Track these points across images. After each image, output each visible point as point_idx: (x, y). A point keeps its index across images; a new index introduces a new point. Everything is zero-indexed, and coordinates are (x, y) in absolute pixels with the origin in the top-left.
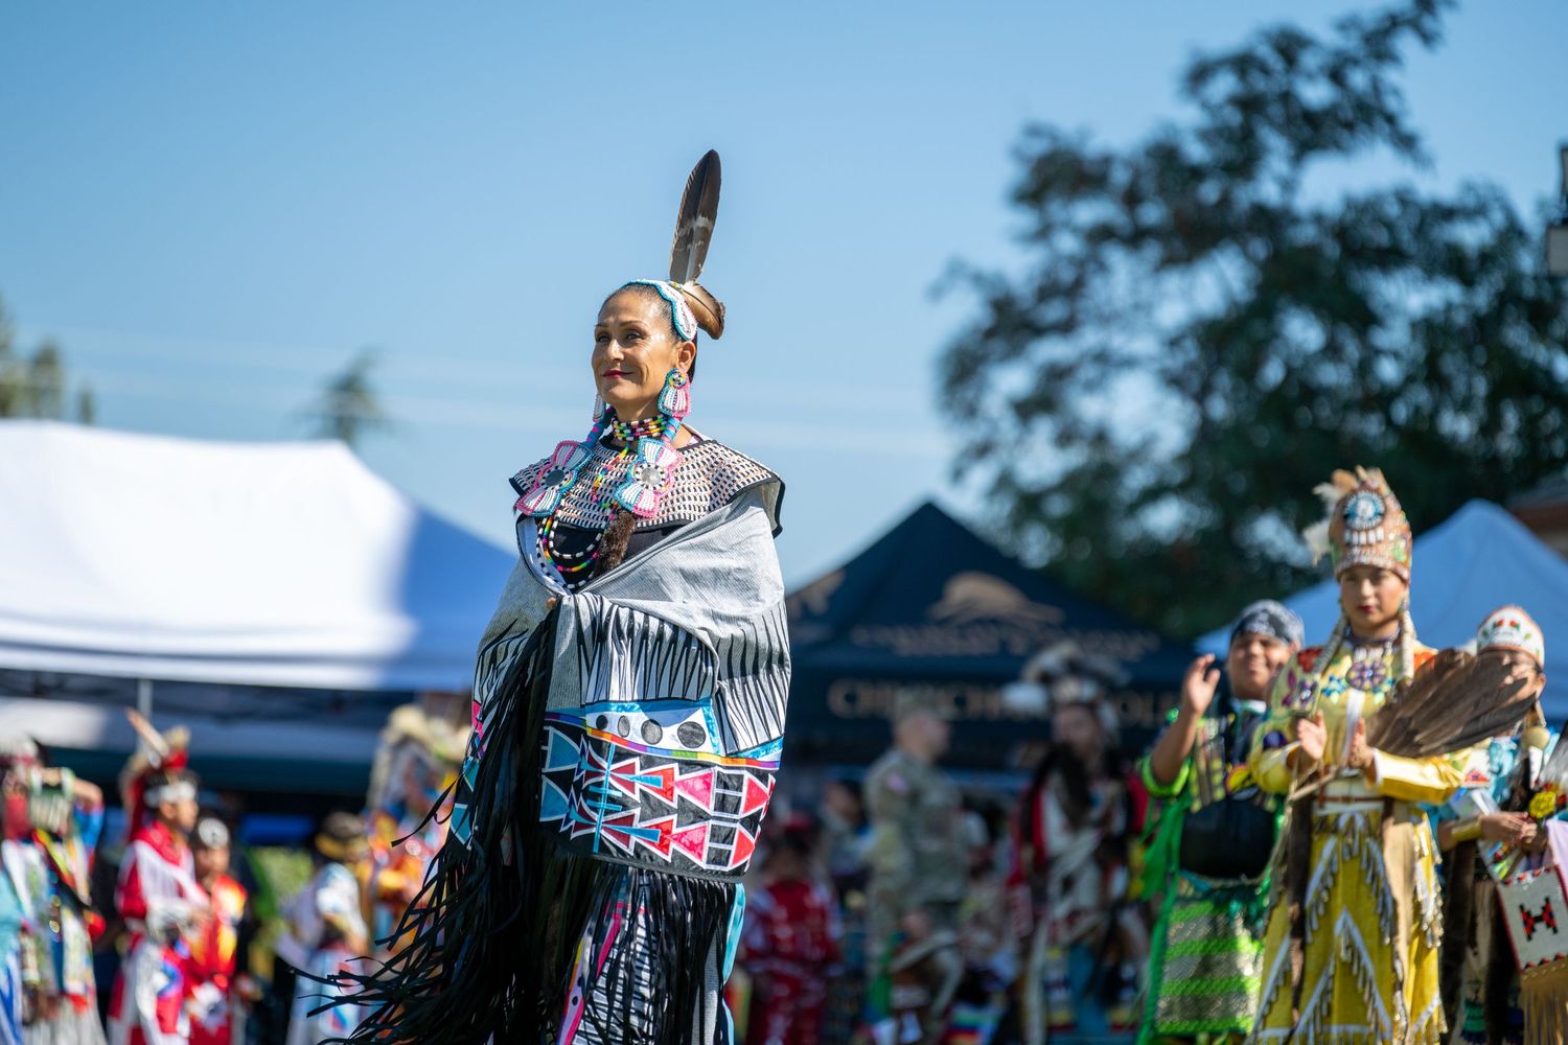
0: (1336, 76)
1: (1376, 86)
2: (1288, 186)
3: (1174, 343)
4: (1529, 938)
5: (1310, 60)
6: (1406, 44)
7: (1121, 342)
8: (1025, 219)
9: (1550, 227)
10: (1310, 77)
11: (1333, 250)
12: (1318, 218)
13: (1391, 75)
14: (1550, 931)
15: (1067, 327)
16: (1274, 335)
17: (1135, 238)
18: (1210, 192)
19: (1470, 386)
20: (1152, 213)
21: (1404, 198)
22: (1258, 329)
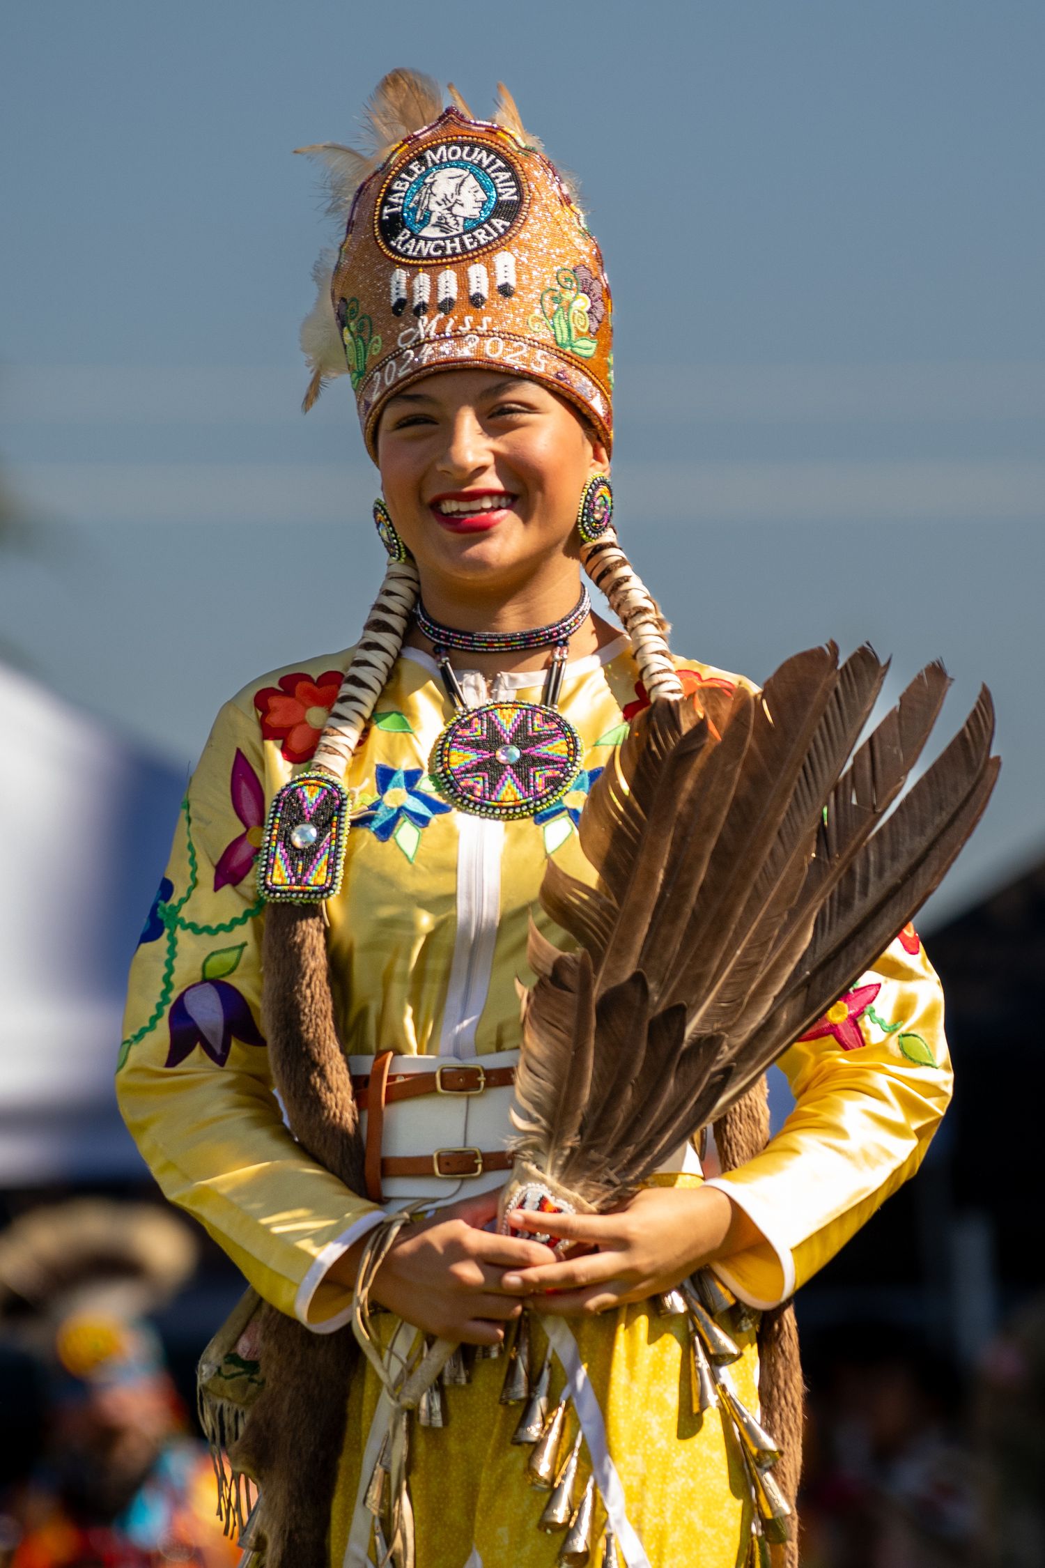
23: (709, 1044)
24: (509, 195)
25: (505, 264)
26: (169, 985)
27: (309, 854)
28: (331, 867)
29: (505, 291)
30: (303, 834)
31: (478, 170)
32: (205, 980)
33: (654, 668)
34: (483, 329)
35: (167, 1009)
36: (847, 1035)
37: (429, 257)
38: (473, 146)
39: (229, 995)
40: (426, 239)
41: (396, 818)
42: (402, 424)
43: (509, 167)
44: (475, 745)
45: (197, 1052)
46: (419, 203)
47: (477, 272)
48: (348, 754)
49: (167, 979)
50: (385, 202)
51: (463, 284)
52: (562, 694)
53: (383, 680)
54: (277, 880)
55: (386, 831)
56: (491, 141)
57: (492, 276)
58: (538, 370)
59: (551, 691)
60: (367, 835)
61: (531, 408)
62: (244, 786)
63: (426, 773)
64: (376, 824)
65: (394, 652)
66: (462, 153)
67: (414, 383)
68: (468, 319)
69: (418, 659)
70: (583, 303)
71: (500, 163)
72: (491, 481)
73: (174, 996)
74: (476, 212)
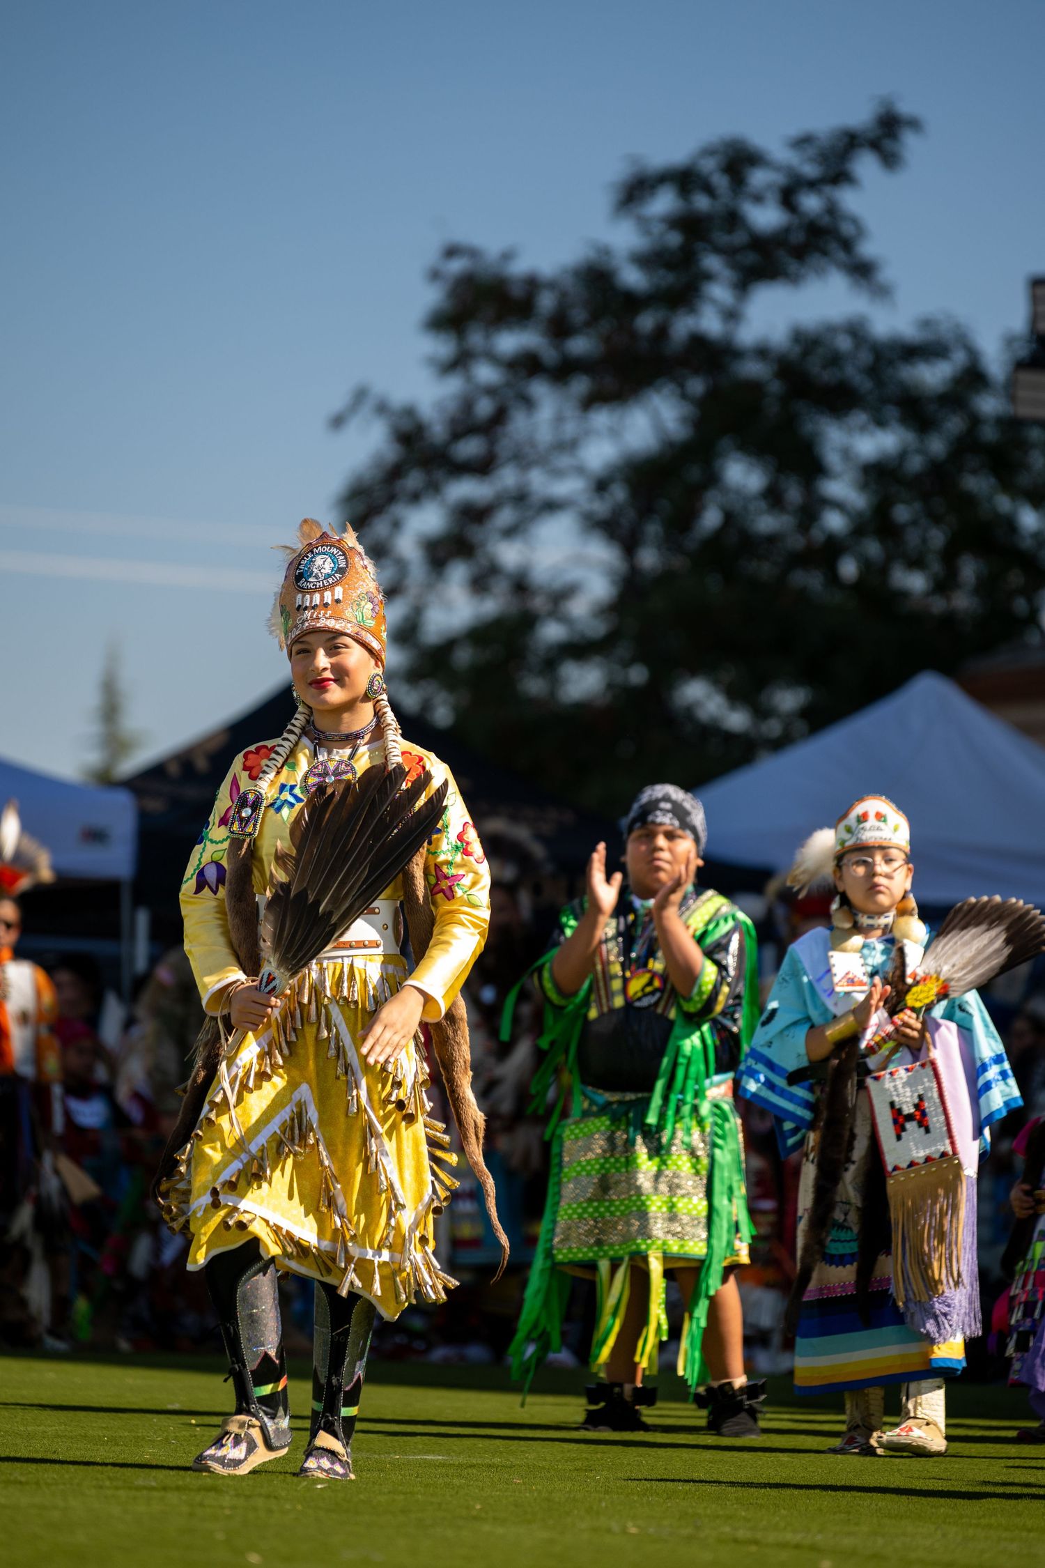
0: (787, 197)
1: (832, 210)
2: (732, 316)
3: (601, 486)
4: (899, 1138)
5: (759, 178)
6: (866, 165)
7: (540, 483)
8: (443, 347)
9: (1021, 365)
10: (758, 199)
11: (775, 387)
12: (762, 352)
13: (849, 199)
14: (922, 1130)
15: (483, 467)
16: (712, 479)
17: (562, 372)
18: (646, 322)
19: (924, 541)
20: (580, 345)
21: (856, 330)
22: (694, 473)
23: (329, 914)
24: (343, 565)
25: (339, 592)
26: (200, 863)
27: (248, 820)
28: (255, 825)
29: (338, 601)
30: (246, 811)
31: (332, 556)
32: (212, 862)
33: (390, 747)
34: (327, 616)
35: (197, 871)
36: (448, 893)
37: (311, 589)
38: (331, 546)
39: (219, 866)
40: (310, 582)
41: (283, 804)
42: (298, 653)
43: (344, 554)
44: (319, 775)
45: (206, 889)
46: (309, 568)
47: (327, 594)
48: (269, 782)
49: (199, 860)
50: (298, 568)
51: (322, 598)
52: (356, 757)
53: (288, 753)
54: (235, 829)
55: (279, 810)
56: (338, 544)
57: (333, 595)
58: (348, 631)
59: (352, 757)
60: (272, 811)
61: (346, 646)
62: (234, 787)
63: (298, 786)
64: (276, 806)
65: (294, 742)
66: (327, 549)
67: (302, 637)
68: (322, 612)
69: (305, 741)
70: (370, 606)
71: (340, 553)
72: (328, 674)
73: (201, 866)
74: (330, 572)
